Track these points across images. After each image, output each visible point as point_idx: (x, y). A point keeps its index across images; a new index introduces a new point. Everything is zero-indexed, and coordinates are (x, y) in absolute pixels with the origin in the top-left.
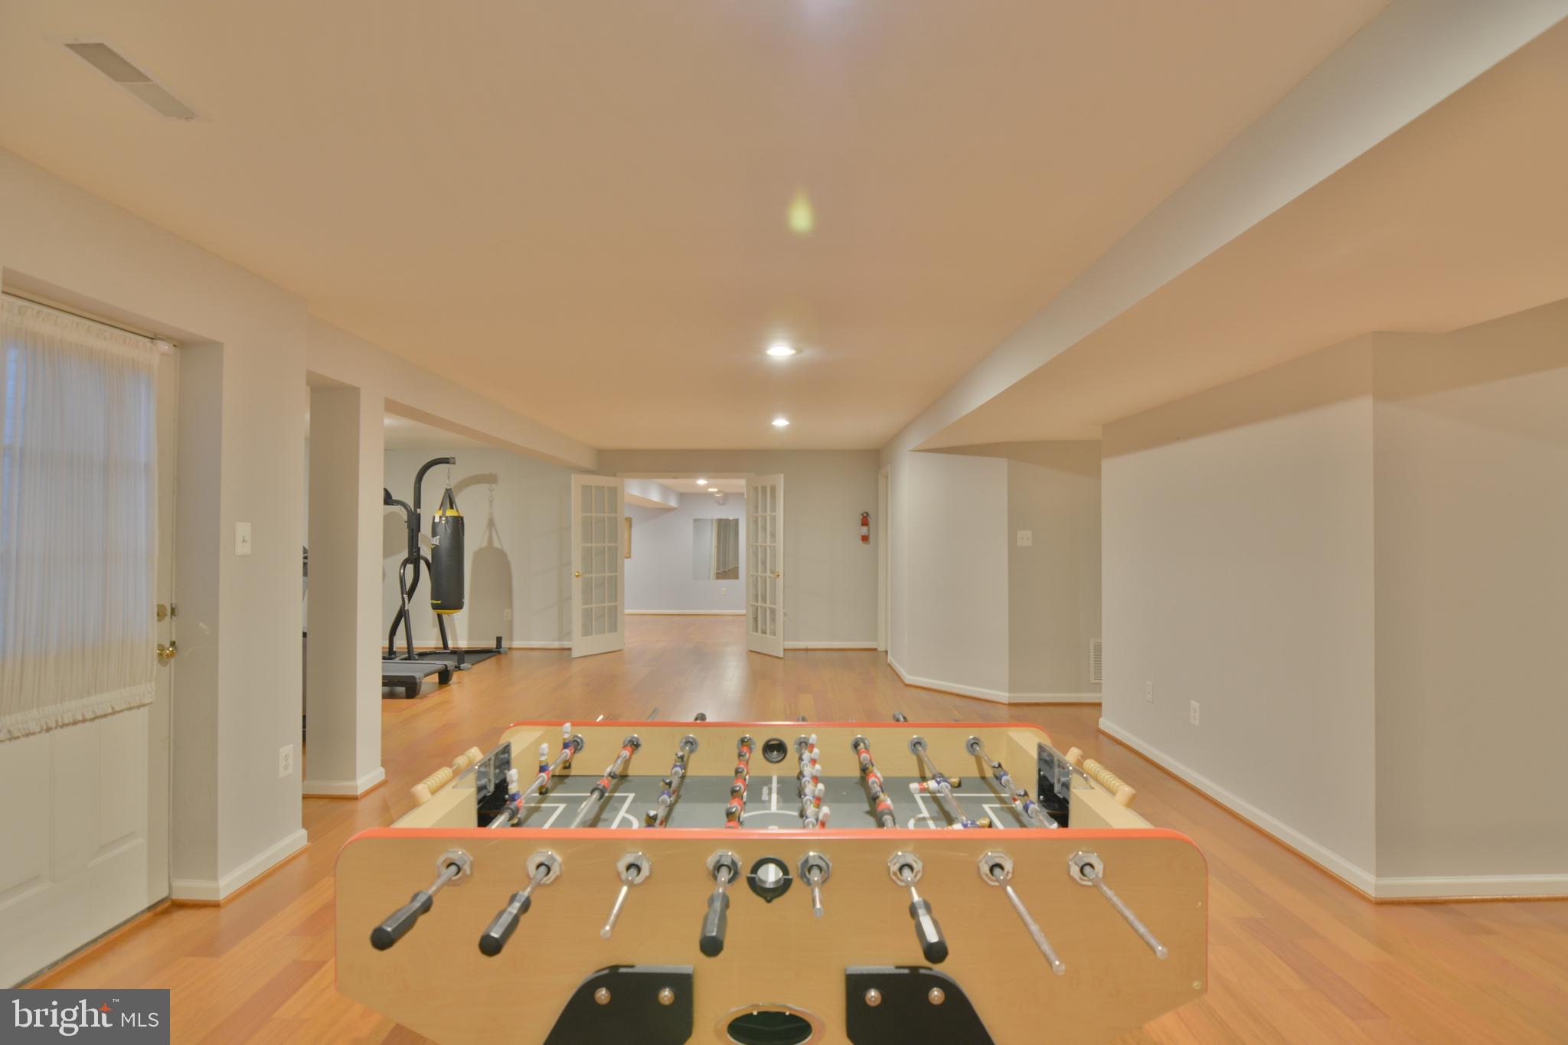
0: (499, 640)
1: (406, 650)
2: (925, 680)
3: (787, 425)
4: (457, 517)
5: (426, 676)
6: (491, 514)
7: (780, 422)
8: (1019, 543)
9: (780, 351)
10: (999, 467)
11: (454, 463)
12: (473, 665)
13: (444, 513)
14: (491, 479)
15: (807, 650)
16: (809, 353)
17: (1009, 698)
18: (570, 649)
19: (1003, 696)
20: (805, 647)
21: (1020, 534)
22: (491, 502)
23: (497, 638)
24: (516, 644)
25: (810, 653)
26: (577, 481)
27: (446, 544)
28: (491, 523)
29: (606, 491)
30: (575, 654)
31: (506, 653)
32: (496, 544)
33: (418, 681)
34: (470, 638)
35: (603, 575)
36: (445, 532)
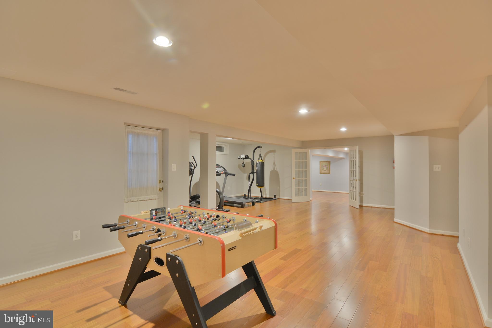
0: (275, 196)
1: (247, 196)
2: (402, 221)
3: (346, 130)
4: (262, 162)
5: (246, 203)
6: (274, 161)
7: (343, 129)
8: (435, 170)
9: (303, 111)
10: (425, 139)
11: (262, 148)
12: (264, 202)
13: (259, 161)
14: (274, 151)
15: (372, 207)
16: (312, 111)
17: (429, 231)
18: (292, 200)
19: (427, 230)
20: (371, 206)
21: (435, 166)
22: (274, 157)
23: (274, 195)
24: (281, 197)
25: (373, 208)
26: (293, 151)
27: (259, 169)
28: (274, 164)
29: (303, 153)
30: (293, 201)
31: (277, 200)
32: (276, 169)
33: (244, 204)
34: (270, 195)
35: (302, 178)
36: (259, 165)
